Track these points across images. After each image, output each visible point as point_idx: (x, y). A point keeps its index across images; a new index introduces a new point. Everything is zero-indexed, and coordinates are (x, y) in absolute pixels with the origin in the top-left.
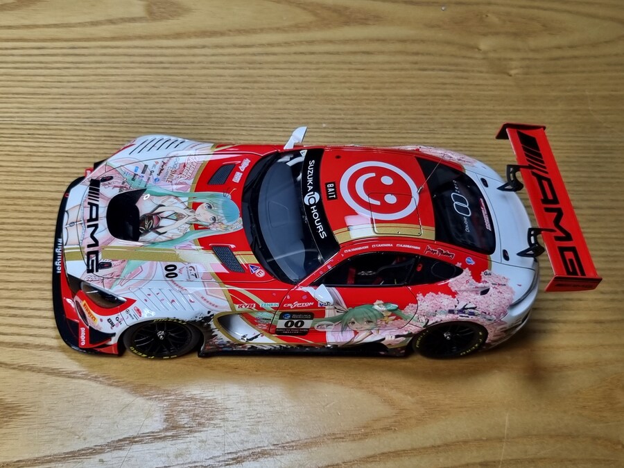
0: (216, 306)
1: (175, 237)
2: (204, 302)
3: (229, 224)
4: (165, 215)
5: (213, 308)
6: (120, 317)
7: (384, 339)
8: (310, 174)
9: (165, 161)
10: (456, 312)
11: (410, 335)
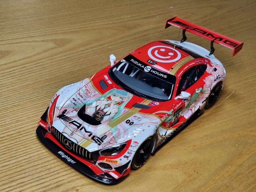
0: (157, 123)
1: (117, 112)
2: (153, 124)
3: (128, 96)
4: (103, 108)
5: (156, 124)
6: (129, 151)
7: (200, 106)
8: (137, 63)
9: (78, 92)
10: (216, 80)
11: (207, 98)
